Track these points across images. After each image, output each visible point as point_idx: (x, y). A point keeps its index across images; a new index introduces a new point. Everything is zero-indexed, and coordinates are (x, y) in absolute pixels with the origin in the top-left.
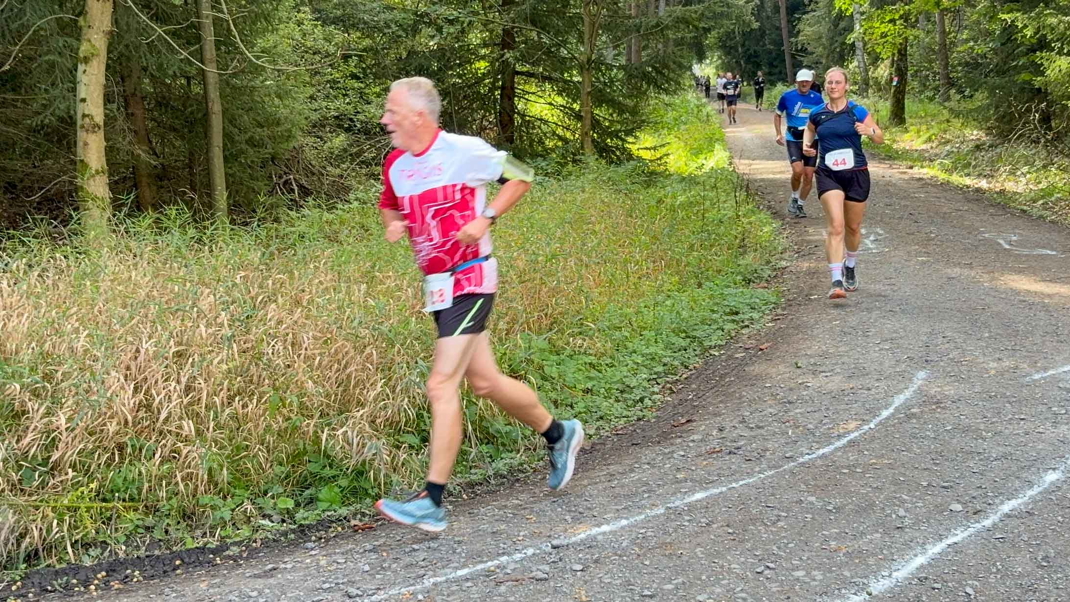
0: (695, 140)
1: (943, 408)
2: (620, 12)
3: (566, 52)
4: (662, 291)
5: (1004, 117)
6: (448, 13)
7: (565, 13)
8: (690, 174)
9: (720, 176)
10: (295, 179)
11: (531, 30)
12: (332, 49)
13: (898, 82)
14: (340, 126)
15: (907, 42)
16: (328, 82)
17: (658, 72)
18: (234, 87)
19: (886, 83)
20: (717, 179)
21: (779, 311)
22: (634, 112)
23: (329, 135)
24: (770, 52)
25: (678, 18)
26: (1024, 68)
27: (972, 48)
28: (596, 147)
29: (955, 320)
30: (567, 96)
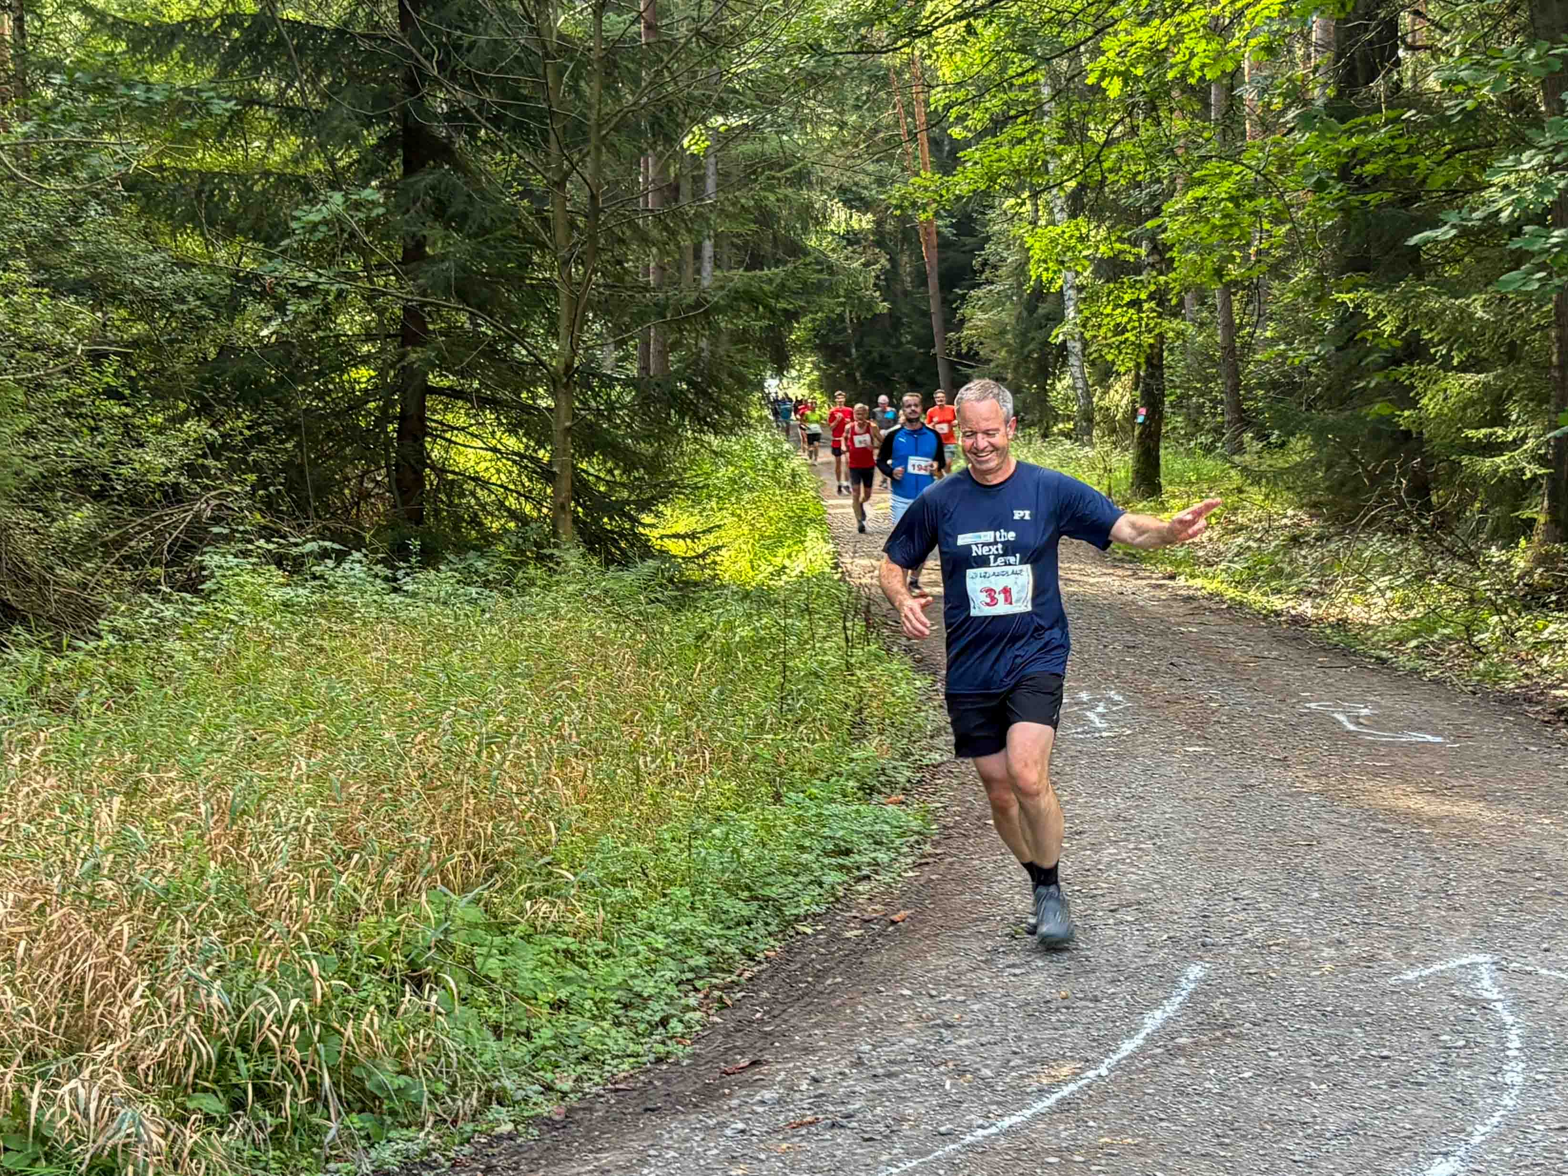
0: (771, 518)
1: (1234, 1036)
2: (628, 278)
3: (524, 352)
4: (706, 810)
5: (1342, 484)
6: (297, 274)
7: (522, 279)
8: (759, 587)
9: (816, 589)
11: (458, 310)
12: (69, 341)
13: (1147, 417)
15: (1162, 343)
17: (701, 392)
19: (1125, 418)
20: (809, 594)
21: (928, 848)
22: (655, 466)
23: (61, 506)
24: (910, 358)
25: (736, 291)
26: (1381, 392)
27: (1282, 355)
28: (581, 533)
29: (1258, 866)
30: (525, 435)
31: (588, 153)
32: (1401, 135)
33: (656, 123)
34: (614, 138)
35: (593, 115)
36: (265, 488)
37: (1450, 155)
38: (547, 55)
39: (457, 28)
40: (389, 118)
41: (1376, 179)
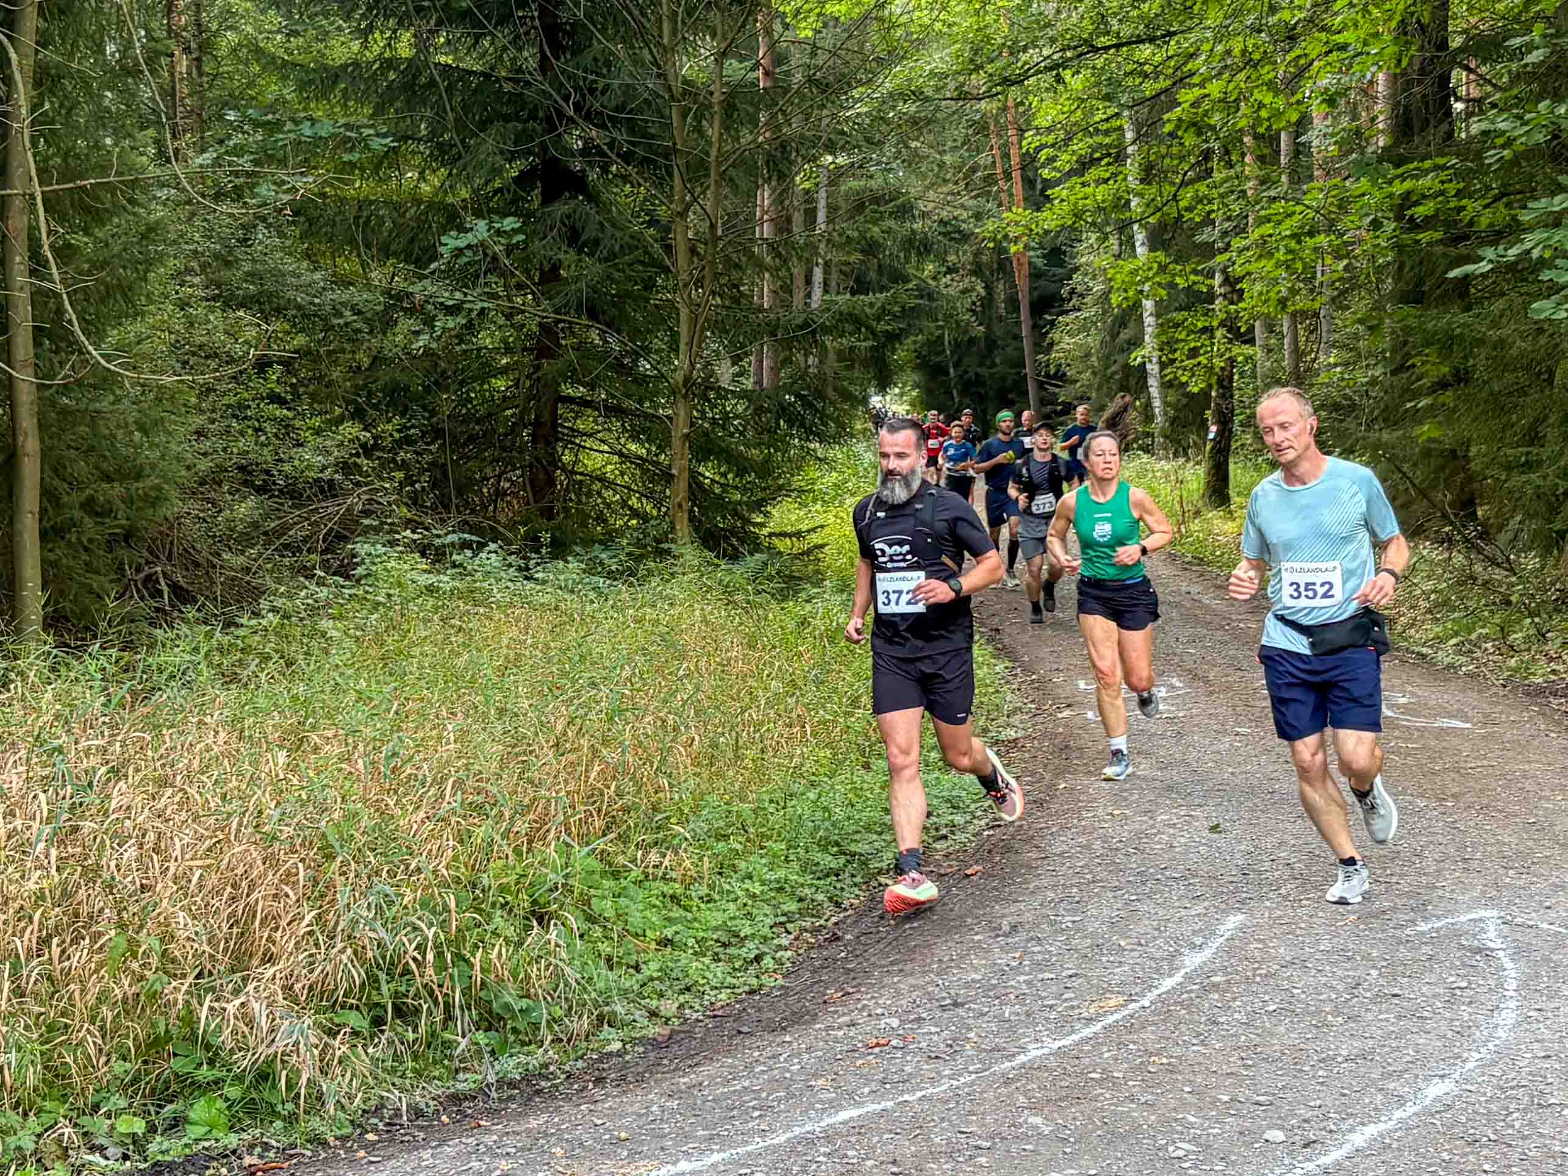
2: (743, 301)
3: (648, 366)
6: (445, 294)
7: (647, 300)
10: (164, 573)
11: (588, 327)
12: (238, 350)
13: (1217, 435)
14: (245, 483)
15: (1233, 367)
16: (229, 406)
17: (807, 404)
18: (65, 412)
22: (765, 471)
23: (229, 498)
25: (841, 314)
28: (696, 529)
30: (648, 440)
31: (708, 187)
32: (1451, 181)
33: (770, 160)
34: (732, 172)
35: (714, 152)
36: (412, 485)
37: (1496, 199)
38: (672, 96)
39: (592, 73)
40: (530, 152)
41: (1427, 219)
